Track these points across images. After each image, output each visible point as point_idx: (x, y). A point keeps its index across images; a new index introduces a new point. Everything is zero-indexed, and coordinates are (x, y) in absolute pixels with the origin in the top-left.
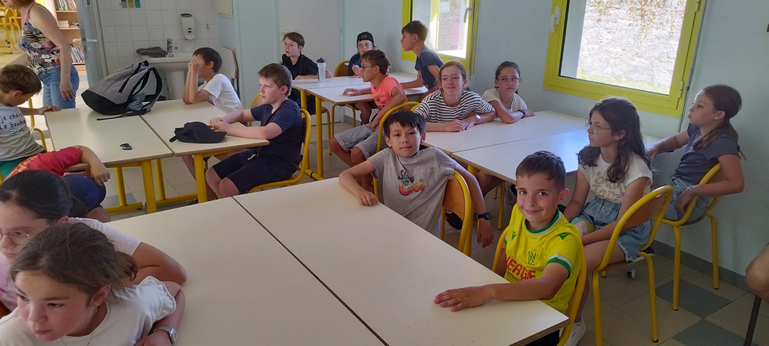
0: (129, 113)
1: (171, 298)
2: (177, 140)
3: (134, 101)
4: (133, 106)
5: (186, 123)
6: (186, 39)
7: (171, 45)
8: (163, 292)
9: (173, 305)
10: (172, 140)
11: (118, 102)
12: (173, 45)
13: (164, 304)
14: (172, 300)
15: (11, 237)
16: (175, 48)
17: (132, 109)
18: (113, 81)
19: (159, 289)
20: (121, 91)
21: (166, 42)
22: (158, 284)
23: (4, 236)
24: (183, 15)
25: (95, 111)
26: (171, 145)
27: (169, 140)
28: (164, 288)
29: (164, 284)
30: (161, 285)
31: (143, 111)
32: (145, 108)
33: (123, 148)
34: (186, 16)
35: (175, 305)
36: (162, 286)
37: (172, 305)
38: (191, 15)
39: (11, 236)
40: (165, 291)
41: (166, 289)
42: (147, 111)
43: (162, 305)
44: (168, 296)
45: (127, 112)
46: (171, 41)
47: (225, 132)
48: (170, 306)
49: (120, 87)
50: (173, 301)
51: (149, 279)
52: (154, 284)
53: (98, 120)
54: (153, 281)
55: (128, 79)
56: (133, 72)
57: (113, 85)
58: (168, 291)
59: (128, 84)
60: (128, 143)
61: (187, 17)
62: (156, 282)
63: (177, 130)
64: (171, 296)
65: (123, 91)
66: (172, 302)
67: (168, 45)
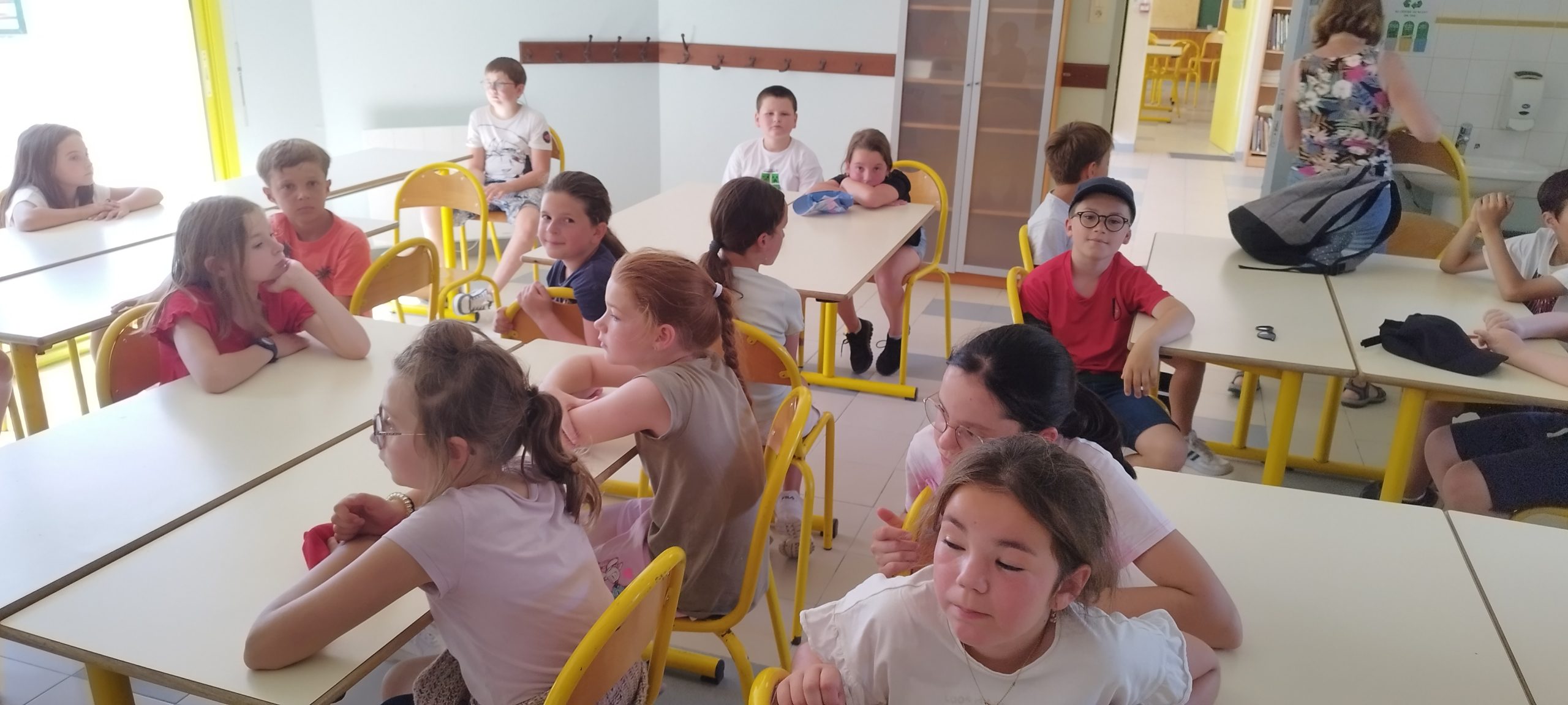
0: (1306, 265)
1: (1186, 675)
2: (1381, 345)
3: (1325, 244)
4: (1321, 254)
5: (1413, 314)
6: (1509, 129)
7: (1466, 138)
8: (1175, 656)
9: (1184, 693)
10: (1367, 343)
11: (1290, 240)
12: (1471, 139)
13: (1165, 682)
14: (1187, 682)
15: (959, 434)
16: (1474, 146)
17: (1316, 260)
18: (1297, 197)
19: (1170, 645)
20: (1304, 219)
21: (1458, 130)
22: (1173, 634)
23: (949, 429)
24: (1519, 74)
25: (1244, 252)
26: (1362, 353)
27: (1361, 341)
28: (1181, 649)
29: (1185, 642)
30: (1179, 639)
31: (1337, 268)
32: (1342, 262)
33: (1258, 334)
34: (1525, 76)
35: (1188, 695)
36: (1180, 641)
37: (1182, 693)
38: (1540, 76)
39: (960, 432)
40: (1181, 655)
41: (1185, 653)
42: (1346, 269)
43: (1161, 682)
44: (1183, 668)
45: (1304, 263)
46: (1471, 129)
47: (1504, 356)
48: (1178, 693)
49: (1305, 211)
50: (1187, 685)
51: (1162, 615)
52: (1163, 630)
53: (1241, 267)
54: (1166, 624)
55: (1329, 197)
56: (1344, 184)
57: (1293, 204)
58: (1186, 659)
59: (1324, 207)
60: (1272, 326)
61: (1530, 78)
62: (1171, 628)
63: (1388, 325)
64: (1189, 673)
65: (1309, 221)
66: (1184, 684)
67: (1460, 136)
